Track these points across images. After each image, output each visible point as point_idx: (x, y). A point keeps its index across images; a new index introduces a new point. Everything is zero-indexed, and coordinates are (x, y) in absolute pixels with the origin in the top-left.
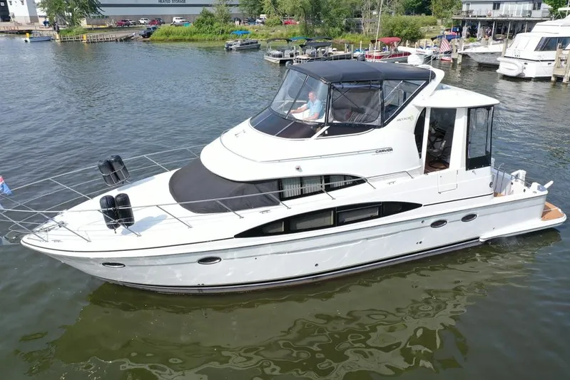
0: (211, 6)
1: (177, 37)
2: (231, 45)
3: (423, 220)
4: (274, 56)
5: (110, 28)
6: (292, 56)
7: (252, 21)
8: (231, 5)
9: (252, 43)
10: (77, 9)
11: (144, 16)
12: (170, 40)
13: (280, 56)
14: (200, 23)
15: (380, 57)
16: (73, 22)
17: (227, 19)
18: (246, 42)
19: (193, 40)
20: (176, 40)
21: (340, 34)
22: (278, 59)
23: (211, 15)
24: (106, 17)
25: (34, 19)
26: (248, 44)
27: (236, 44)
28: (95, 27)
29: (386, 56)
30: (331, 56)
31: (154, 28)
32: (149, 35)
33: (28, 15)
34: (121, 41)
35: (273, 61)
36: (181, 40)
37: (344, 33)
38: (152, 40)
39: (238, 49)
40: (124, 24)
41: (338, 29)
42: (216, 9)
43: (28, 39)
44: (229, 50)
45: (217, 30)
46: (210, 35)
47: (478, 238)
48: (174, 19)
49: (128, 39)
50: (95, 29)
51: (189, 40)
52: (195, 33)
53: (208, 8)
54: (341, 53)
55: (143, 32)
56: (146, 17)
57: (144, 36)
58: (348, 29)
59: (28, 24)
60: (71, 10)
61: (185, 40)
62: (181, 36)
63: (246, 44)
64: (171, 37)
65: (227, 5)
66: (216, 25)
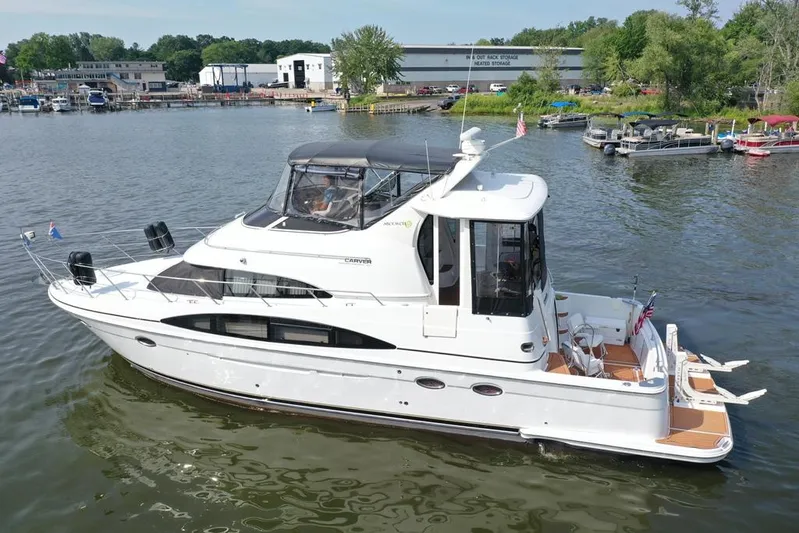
0: (533, 69)
1: (483, 109)
2: (546, 121)
3: (400, 369)
4: (595, 137)
5: (409, 97)
6: (619, 137)
7: (599, 89)
8: (562, 68)
9: (576, 119)
10: (373, 74)
11: (453, 82)
12: (475, 113)
13: (603, 137)
14: (515, 92)
15: (759, 144)
16: (365, 89)
17: (554, 87)
18: (569, 117)
19: (503, 114)
20: (481, 113)
21: (718, 110)
22: (599, 141)
23: (533, 81)
24: (408, 83)
25: (328, 85)
26: (572, 120)
27: (553, 120)
28: (390, 95)
29: (770, 144)
30: (676, 139)
31: (457, 98)
32: (449, 105)
33: (323, 81)
34: (414, 112)
35: (593, 144)
36: (488, 113)
37: (725, 108)
38: (452, 112)
39: (556, 127)
40: (426, 92)
41: (716, 102)
42: (541, 73)
43: (310, 108)
44: (543, 127)
45: (536, 101)
46: (528, 107)
47: (517, 430)
48: (492, 87)
49: (422, 111)
50: (390, 98)
51: (499, 114)
52: (507, 105)
53: (529, 72)
54: (697, 136)
55: (442, 102)
56: (455, 83)
57: (443, 107)
58: (732, 103)
59: (322, 91)
60: (365, 75)
61: (493, 113)
62: (488, 108)
63: (568, 120)
64: (476, 109)
65: (555, 68)
66: (536, 94)
